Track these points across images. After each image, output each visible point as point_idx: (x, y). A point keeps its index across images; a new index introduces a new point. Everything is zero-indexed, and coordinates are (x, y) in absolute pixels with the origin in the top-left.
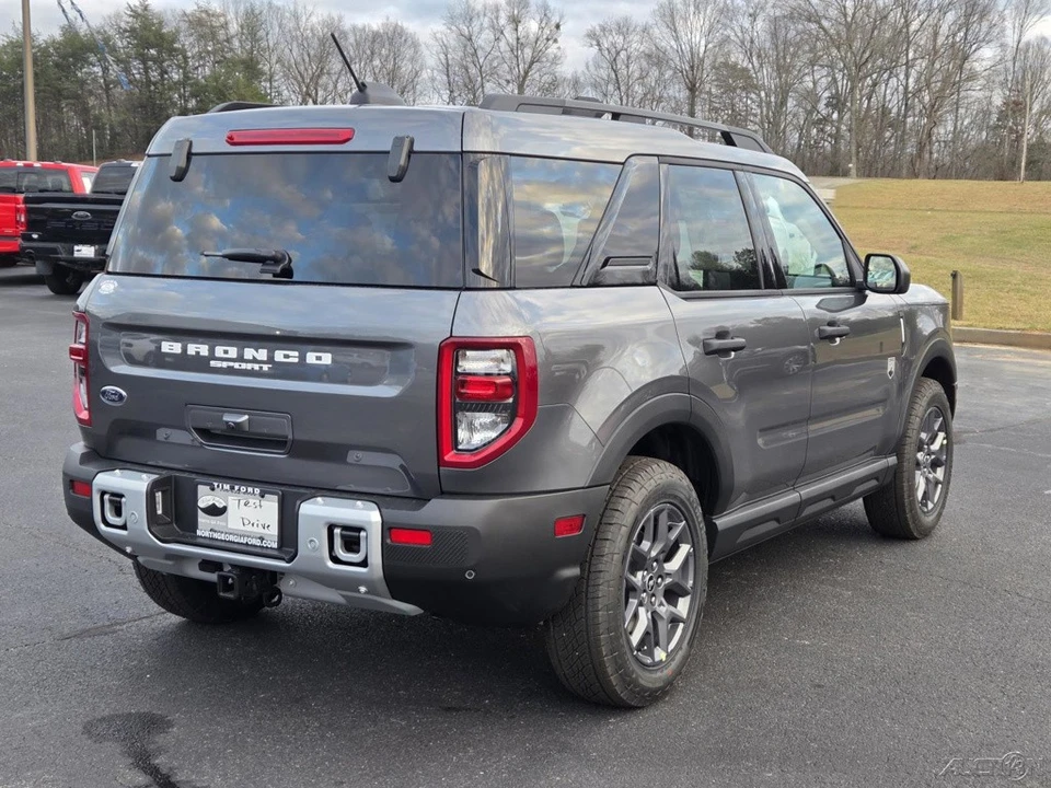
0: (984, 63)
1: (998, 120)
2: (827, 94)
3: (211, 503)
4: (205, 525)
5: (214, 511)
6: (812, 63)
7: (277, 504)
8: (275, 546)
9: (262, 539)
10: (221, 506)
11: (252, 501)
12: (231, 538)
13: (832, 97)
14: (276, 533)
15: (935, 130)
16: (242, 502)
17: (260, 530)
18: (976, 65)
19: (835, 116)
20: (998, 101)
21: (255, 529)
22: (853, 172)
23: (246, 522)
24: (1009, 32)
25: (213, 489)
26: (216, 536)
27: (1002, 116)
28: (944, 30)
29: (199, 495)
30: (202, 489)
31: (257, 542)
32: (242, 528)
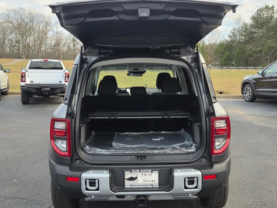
0: (50, 35)
1: (53, 47)
2: (15, 40)
3: (130, 177)
4: (128, 184)
5: (132, 179)
6: (11, 33)
7: (158, 174)
8: (158, 187)
9: (152, 185)
10: (135, 177)
11: (147, 174)
12: (140, 187)
13: (16, 41)
14: (158, 183)
15: (41, 49)
16: (144, 175)
17: (151, 183)
18: (48, 35)
19: (17, 45)
20: (53, 43)
21: (149, 182)
22: (24, 58)
23: (145, 181)
24: (54, 29)
25: (131, 172)
26: (133, 187)
27: (55, 46)
28: (41, 27)
29: (125, 175)
30: (126, 173)
31: (151, 187)
32: (144, 183)
